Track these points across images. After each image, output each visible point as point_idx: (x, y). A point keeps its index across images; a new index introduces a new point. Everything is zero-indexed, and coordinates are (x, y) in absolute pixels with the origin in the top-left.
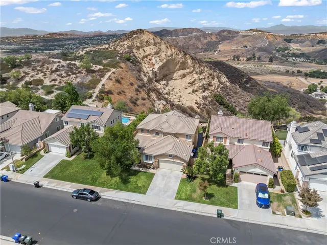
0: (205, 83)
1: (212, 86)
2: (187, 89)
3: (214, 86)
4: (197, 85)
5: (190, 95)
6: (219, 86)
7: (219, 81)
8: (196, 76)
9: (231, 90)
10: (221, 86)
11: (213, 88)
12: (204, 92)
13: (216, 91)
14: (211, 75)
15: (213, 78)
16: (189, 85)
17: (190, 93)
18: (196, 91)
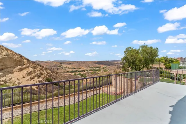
0: (38, 73)
1: (43, 75)
2: (24, 77)
3: (44, 75)
4: (33, 74)
5: (29, 81)
6: (47, 74)
7: (46, 72)
8: (31, 69)
9: (54, 76)
10: (48, 74)
11: (44, 76)
12: (39, 78)
13: (46, 77)
14: (41, 69)
15: (43, 71)
16: (27, 75)
17: (28, 80)
18: (33, 78)
